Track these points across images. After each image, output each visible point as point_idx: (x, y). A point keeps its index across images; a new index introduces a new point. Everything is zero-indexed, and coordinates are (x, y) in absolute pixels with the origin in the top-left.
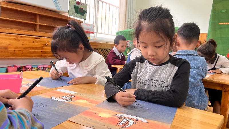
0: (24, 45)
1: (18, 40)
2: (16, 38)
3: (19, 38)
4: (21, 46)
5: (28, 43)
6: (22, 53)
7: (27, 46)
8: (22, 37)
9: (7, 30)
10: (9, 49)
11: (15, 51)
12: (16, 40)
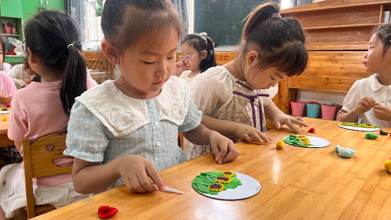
0: (343, 69)
1: (334, 60)
2: (331, 57)
3: (337, 57)
4: (338, 70)
5: (351, 65)
6: (339, 84)
7: (349, 71)
8: (342, 55)
9: (319, 46)
10: (318, 76)
11: (328, 79)
12: (331, 60)
